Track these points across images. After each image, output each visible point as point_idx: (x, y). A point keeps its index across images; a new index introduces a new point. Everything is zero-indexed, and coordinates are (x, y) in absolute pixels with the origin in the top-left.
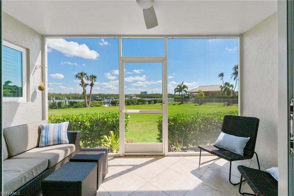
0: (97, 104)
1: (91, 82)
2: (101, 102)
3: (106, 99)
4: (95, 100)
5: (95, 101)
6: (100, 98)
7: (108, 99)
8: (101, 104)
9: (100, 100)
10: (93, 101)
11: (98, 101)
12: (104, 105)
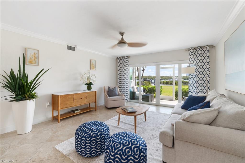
0: (147, 84)
1: (143, 68)
2: (149, 83)
3: (153, 80)
4: (145, 80)
5: (145, 82)
6: (149, 80)
7: (154, 80)
8: (149, 84)
9: (149, 81)
10: (144, 82)
11: (147, 82)
12: (151, 85)
